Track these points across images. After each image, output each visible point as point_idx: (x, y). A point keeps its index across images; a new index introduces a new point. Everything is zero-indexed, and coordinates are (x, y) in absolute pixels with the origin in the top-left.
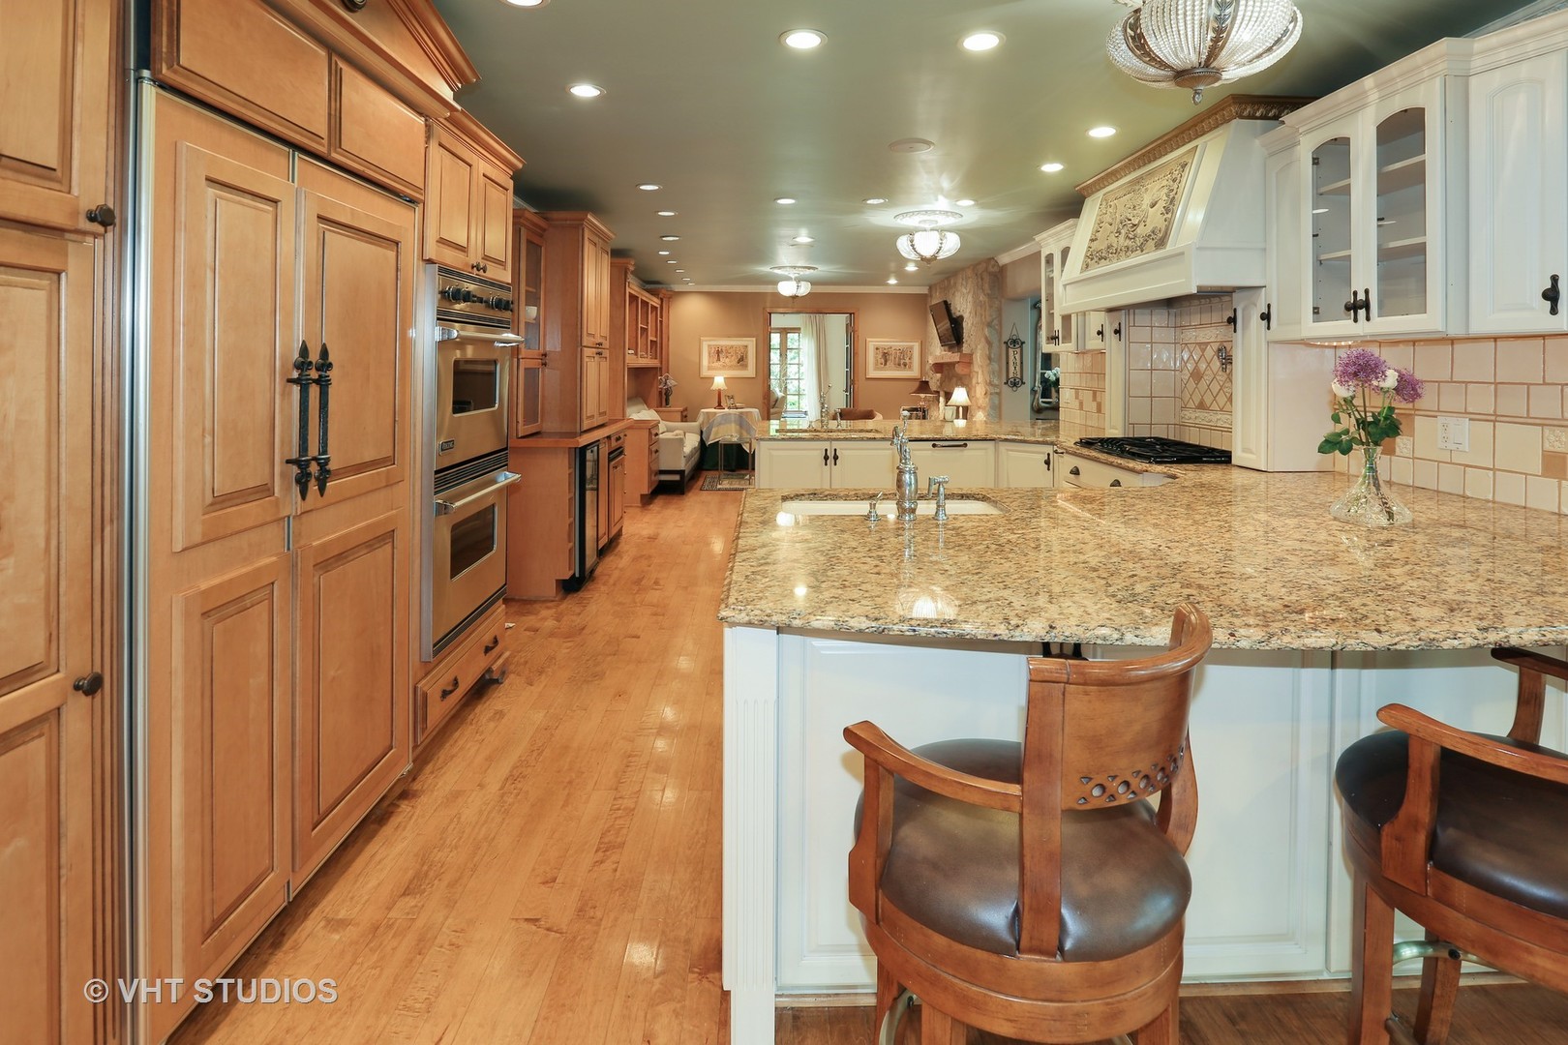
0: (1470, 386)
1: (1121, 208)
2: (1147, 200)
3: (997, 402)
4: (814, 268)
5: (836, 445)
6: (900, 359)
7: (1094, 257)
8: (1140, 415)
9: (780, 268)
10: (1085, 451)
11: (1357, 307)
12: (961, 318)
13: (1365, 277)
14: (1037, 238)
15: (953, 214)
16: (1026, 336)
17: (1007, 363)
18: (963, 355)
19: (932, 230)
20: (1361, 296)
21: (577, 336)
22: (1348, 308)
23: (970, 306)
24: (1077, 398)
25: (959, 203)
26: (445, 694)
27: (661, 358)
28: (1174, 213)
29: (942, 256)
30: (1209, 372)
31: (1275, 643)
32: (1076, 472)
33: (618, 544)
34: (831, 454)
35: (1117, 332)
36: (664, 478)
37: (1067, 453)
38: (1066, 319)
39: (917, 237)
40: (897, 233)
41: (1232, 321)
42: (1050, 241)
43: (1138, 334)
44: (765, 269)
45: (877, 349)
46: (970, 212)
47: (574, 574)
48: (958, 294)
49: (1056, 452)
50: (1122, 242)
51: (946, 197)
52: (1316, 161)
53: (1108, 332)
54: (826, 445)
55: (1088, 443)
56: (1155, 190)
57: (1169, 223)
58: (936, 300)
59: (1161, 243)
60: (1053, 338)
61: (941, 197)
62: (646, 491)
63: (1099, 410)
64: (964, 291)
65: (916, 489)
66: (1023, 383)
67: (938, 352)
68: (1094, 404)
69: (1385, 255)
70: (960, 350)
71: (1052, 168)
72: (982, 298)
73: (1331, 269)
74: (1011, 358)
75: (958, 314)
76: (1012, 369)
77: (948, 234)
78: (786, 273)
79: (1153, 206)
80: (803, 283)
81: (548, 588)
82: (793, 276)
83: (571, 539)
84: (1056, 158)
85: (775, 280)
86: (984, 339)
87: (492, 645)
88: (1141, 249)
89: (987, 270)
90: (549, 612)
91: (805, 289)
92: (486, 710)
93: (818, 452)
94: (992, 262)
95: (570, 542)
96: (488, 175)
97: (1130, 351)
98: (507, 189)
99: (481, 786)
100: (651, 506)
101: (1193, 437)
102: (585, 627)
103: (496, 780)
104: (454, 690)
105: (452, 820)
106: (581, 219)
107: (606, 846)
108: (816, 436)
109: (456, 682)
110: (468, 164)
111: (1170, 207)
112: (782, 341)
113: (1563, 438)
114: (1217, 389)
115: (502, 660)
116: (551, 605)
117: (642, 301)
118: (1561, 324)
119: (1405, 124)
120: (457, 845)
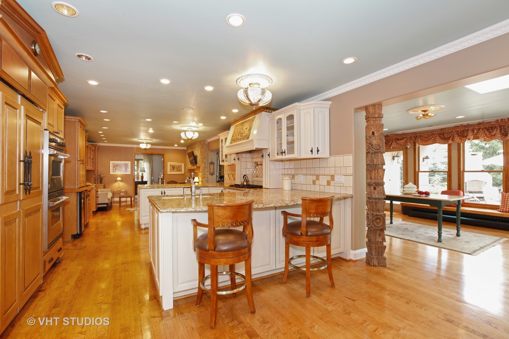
0: (303, 169)
1: (239, 129)
3: (207, 179)
4: (152, 140)
5: (165, 189)
6: (178, 168)
7: (233, 140)
9: (141, 140)
10: (231, 188)
11: (283, 153)
12: (197, 156)
13: (284, 147)
14: (219, 135)
15: (197, 127)
16: (215, 161)
17: (210, 169)
19: (191, 131)
20: (284, 151)
21: (76, 157)
22: (281, 153)
23: (199, 153)
24: (229, 176)
25: (198, 124)
26: (50, 262)
27: (95, 168)
28: (251, 131)
29: (193, 139)
30: (258, 168)
31: (265, 206)
33: (88, 226)
34: (163, 192)
35: (238, 159)
36: (100, 206)
37: (227, 188)
38: (226, 156)
39: (187, 132)
40: (181, 131)
41: (263, 156)
42: (222, 136)
43: (243, 160)
44: (136, 140)
45: (171, 165)
46: (201, 127)
47: (78, 233)
48: (196, 150)
49: (224, 189)
50: (240, 137)
51: (195, 123)
52: (277, 123)
53: (236, 159)
54: (161, 190)
55: (232, 186)
56: (247, 126)
57: (250, 133)
58: (190, 151)
59: (248, 138)
60: (223, 161)
61: (194, 122)
62: (95, 210)
63: (234, 179)
64: (198, 149)
66: (214, 174)
67: (190, 166)
68: (233, 178)
69: (288, 143)
70: (196, 166)
71: (223, 118)
72: (203, 150)
73: (279, 145)
74: (211, 167)
75: (196, 155)
76: (211, 170)
77: (195, 132)
78: (143, 141)
79: (246, 129)
80: (148, 145)
81: (68, 237)
82: (145, 142)
83: (77, 221)
84: (224, 116)
85: (139, 143)
86: (203, 162)
87: (60, 250)
88: (244, 139)
89: (204, 143)
90: (70, 245)
91: (149, 146)
92: (59, 269)
93: (159, 192)
94: (206, 141)
95: (76, 222)
96: (59, 104)
97: (241, 164)
98: (62, 109)
99: (68, 284)
100: (97, 215)
101: (255, 184)
102: (86, 247)
103: (72, 282)
104: (52, 261)
105: (61, 292)
106: (78, 119)
107: (116, 287)
108: (159, 187)
109: (52, 259)
110: (55, 101)
111: (250, 130)
112: (138, 163)
113: (315, 177)
114: (260, 172)
115: (62, 255)
116: (70, 243)
117: (90, 148)
118: (313, 156)
119: (291, 117)
120: (66, 297)
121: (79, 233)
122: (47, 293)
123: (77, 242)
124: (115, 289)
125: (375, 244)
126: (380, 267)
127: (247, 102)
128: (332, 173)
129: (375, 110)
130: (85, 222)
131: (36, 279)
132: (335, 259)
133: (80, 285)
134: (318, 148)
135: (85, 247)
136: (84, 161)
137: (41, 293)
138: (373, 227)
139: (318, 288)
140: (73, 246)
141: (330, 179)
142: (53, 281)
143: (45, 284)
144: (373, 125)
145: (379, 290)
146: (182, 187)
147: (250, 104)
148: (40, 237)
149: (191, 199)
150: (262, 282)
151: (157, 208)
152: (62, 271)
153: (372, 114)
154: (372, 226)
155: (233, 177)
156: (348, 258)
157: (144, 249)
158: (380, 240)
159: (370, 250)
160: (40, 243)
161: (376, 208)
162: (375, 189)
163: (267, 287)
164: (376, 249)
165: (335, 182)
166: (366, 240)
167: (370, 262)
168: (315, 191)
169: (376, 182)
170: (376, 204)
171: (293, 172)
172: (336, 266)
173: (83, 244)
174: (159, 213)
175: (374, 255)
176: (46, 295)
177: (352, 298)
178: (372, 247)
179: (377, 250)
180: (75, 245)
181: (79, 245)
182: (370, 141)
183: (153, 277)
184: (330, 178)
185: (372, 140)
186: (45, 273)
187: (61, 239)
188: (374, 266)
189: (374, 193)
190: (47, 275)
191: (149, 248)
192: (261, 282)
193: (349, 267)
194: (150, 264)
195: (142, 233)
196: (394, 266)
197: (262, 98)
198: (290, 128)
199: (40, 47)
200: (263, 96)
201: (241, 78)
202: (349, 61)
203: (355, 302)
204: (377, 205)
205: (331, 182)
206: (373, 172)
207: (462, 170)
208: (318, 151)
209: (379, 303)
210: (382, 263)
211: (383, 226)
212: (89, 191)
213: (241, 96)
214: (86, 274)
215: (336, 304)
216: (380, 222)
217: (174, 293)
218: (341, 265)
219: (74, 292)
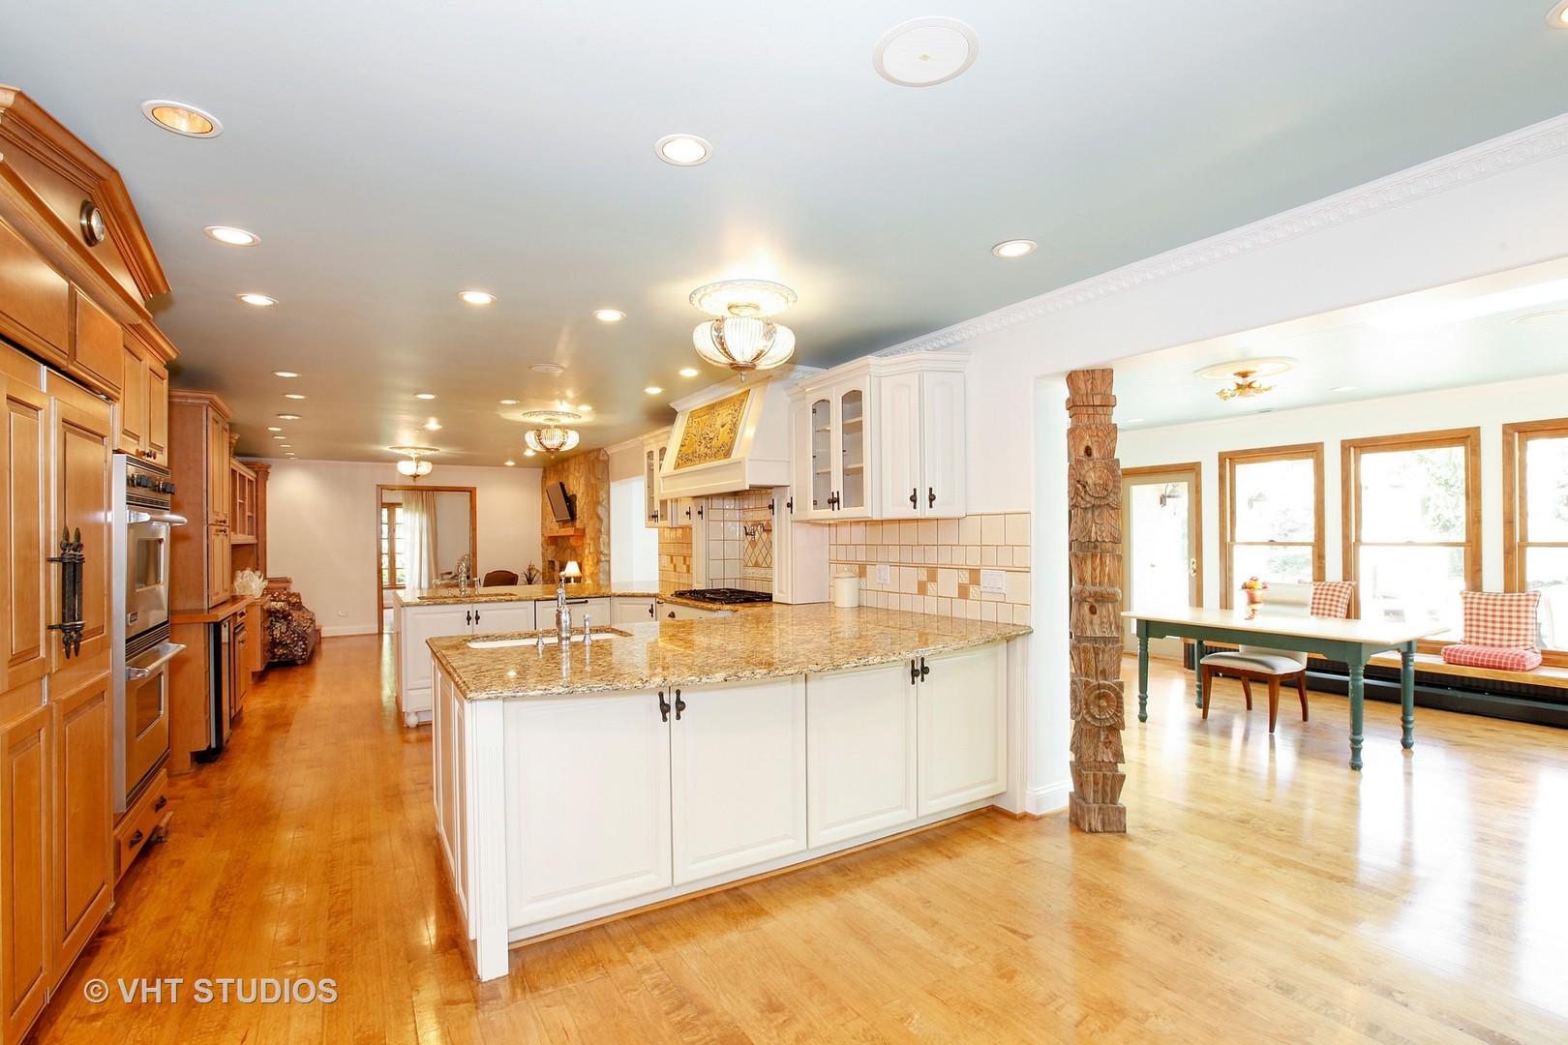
0: (890, 547)
1: (701, 425)
2: (719, 423)
3: (607, 567)
4: (435, 450)
5: (477, 607)
7: (685, 458)
8: (716, 571)
9: (400, 448)
10: (679, 600)
11: (833, 501)
12: (574, 496)
13: (837, 485)
14: (641, 438)
15: (575, 416)
18: (576, 530)
19: (555, 427)
20: (836, 496)
21: (202, 515)
22: (830, 502)
23: (582, 487)
24: (672, 562)
25: (579, 408)
26: (133, 844)
27: (257, 534)
28: (735, 434)
29: (564, 448)
30: (760, 541)
32: (672, 615)
33: (243, 719)
34: (473, 615)
35: (700, 513)
37: (666, 601)
38: (663, 503)
39: (543, 431)
40: (526, 427)
41: (771, 507)
42: (650, 441)
43: (714, 515)
44: (386, 449)
46: (587, 415)
47: (210, 746)
48: (571, 478)
49: (658, 603)
50: (703, 450)
51: (569, 403)
52: (814, 411)
53: (694, 512)
54: (467, 607)
55: (680, 594)
56: (724, 416)
57: (733, 440)
58: (553, 482)
59: (728, 454)
60: (654, 516)
61: (566, 403)
62: (259, 667)
63: (688, 571)
64: (578, 475)
65: (571, 625)
67: (553, 527)
68: (685, 567)
69: (846, 472)
70: (573, 526)
71: (653, 390)
72: (591, 478)
73: (822, 476)
75: (571, 493)
77: (570, 432)
78: (407, 453)
79: (723, 426)
80: (423, 464)
81: (184, 762)
82: (414, 456)
83: (207, 711)
84: (658, 384)
85: (394, 460)
86: (594, 516)
87: (160, 804)
88: (715, 456)
89: (597, 458)
90: (188, 783)
91: (425, 468)
92: (161, 861)
93: (461, 614)
94: (602, 452)
95: (206, 714)
96: (153, 368)
97: (708, 527)
98: (163, 379)
99: (190, 909)
100: (265, 683)
101: (752, 587)
102: (237, 788)
103: (202, 901)
104: (139, 841)
105: (172, 935)
106: (206, 398)
107: (336, 914)
108: (458, 601)
109: (139, 834)
110: (140, 361)
111: (733, 430)
112: (391, 517)
113: (925, 573)
114: (764, 551)
115: (166, 820)
116: (187, 776)
117: (240, 475)
118: (917, 514)
119: (854, 398)
120: (188, 948)
121: (213, 746)
122: (129, 939)
123: (208, 772)
124: (333, 919)
125: (1093, 769)
126: (1107, 835)
127: (724, 360)
128: (974, 561)
129: (1092, 383)
130: (233, 711)
131: (97, 898)
132: (982, 814)
133: (227, 910)
134: (931, 489)
135: (235, 791)
136: (227, 524)
137: (108, 939)
138: (1089, 719)
139: (929, 902)
140: (199, 786)
141: (966, 581)
142: (143, 899)
143: (120, 910)
144: (1089, 428)
145: (1100, 905)
146: (531, 600)
147: (731, 364)
148: (106, 775)
149: (558, 648)
150: (769, 888)
151: (456, 684)
152: (169, 868)
153: (1085, 397)
154: (1086, 717)
155: (685, 563)
156: (1018, 811)
157: (417, 791)
158: (1108, 757)
159: (1081, 785)
160: (106, 792)
161: (1096, 667)
162: (1093, 610)
163: (782, 903)
164: (1096, 783)
165: (982, 589)
166: (1070, 757)
167: (1081, 821)
168: (924, 614)
169: (1096, 593)
170: (1096, 654)
171: (862, 558)
172: (982, 835)
173: (229, 783)
174: (465, 701)
175: (1091, 801)
176: (124, 944)
177: (1022, 931)
178: (1087, 777)
179: (1100, 785)
180: (204, 785)
181: (214, 782)
182: (1080, 474)
183: (446, 879)
184: (967, 575)
185: (1083, 472)
186: (120, 878)
187: (165, 770)
188: (1091, 831)
189: (1091, 623)
190: (125, 884)
191: (432, 788)
192: (764, 887)
193: (1019, 836)
194: (438, 838)
195: (408, 742)
196: (1149, 830)
197: (766, 350)
198: (853, 429)
199: (103, 221)
200: (770, 344)
201: (702, 290)
202: (1014, 250)
203: (1029, 940)
204: (1100, 658)
205: (971, 589)
206: (1089, 562)
207: (1353, 540)
208: (932, 498)
209: (1097, 943)
210: (1114, 823)
211: (1117, 716)
212: (242, 614)
213: (703, 341)
214: (242, 875)
215: (977, 947)
216: (1109, 706)
217: (509, 930)
218: (996, 833)
219: (211, 933)
